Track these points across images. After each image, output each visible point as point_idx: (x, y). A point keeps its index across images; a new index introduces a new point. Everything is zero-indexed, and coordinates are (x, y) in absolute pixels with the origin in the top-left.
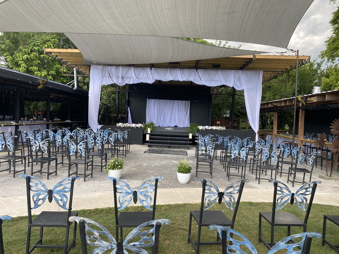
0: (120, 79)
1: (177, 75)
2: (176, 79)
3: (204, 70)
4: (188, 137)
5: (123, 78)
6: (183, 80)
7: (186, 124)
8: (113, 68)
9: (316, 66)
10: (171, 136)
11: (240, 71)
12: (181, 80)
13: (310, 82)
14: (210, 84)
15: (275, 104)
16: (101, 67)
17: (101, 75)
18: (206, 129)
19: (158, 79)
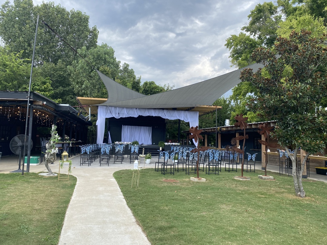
0: (117, 114)
1: (152, 113)
2: (151, 115)
3: (167, 110)
4: (159, 149)
5: (119, 114)
6: (155, 116)
7: (149, 142)
8: (113, 108)
9: (228, 102)
10: (149, 149)
11: (187, 112)
12: (154, 116)
13: (225, 113)
14: (170, 118)
15: (206, 130)
16: (105, 107)
17: (105, 111)
18: (169, 144)
19: (141, 115)
